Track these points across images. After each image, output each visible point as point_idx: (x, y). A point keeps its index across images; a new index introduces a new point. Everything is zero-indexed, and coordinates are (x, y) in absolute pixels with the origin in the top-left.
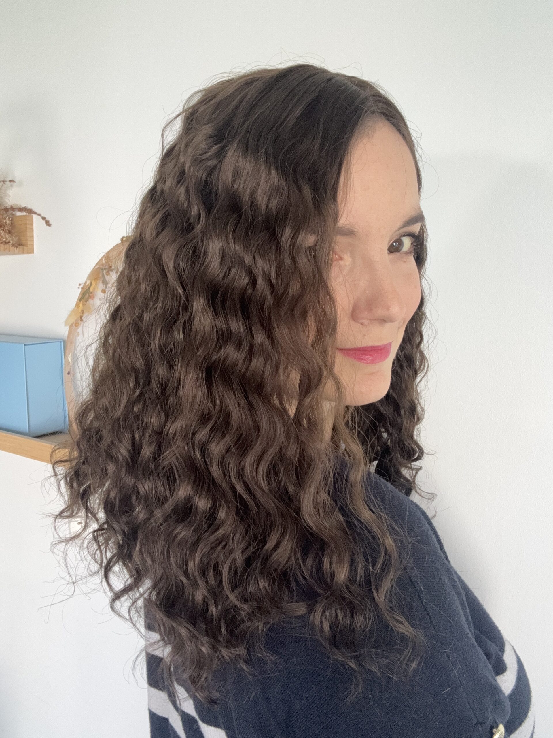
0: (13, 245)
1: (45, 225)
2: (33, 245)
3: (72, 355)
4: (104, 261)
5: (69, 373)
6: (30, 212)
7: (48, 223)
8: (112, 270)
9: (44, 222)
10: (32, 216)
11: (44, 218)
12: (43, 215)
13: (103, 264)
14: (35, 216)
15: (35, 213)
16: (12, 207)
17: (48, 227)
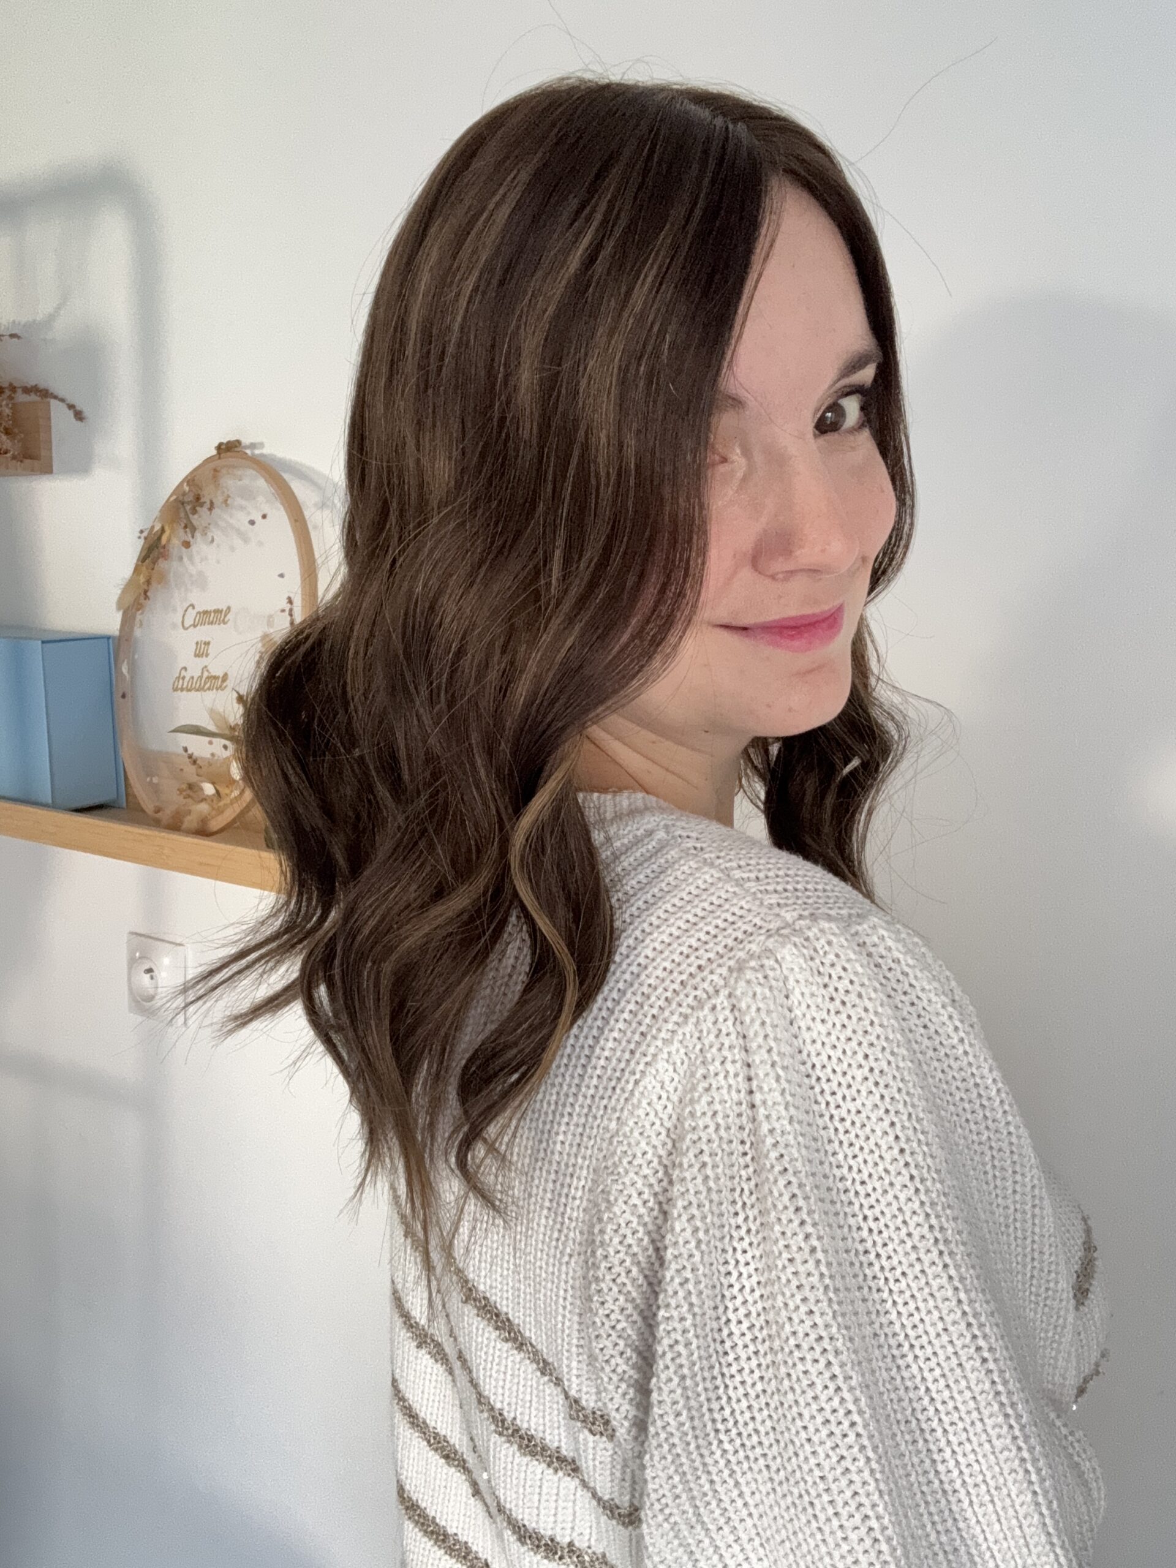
0: (14, 458)
1: (74, 420)
2: (51, 457)
3: (128, 663)
4: (186, 488)
5: (124, 696)
6: (46, 394)
7: (79, 416)
8: (202, 505)
9: (71, 413)
10: (49, 404)
11: (71, 407)
12: (70, 400)
13: (184, 494)
14: (53, 402)
15: (56, 397)
16: (11, 384)
17: (79, 423)
